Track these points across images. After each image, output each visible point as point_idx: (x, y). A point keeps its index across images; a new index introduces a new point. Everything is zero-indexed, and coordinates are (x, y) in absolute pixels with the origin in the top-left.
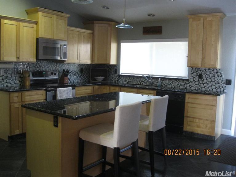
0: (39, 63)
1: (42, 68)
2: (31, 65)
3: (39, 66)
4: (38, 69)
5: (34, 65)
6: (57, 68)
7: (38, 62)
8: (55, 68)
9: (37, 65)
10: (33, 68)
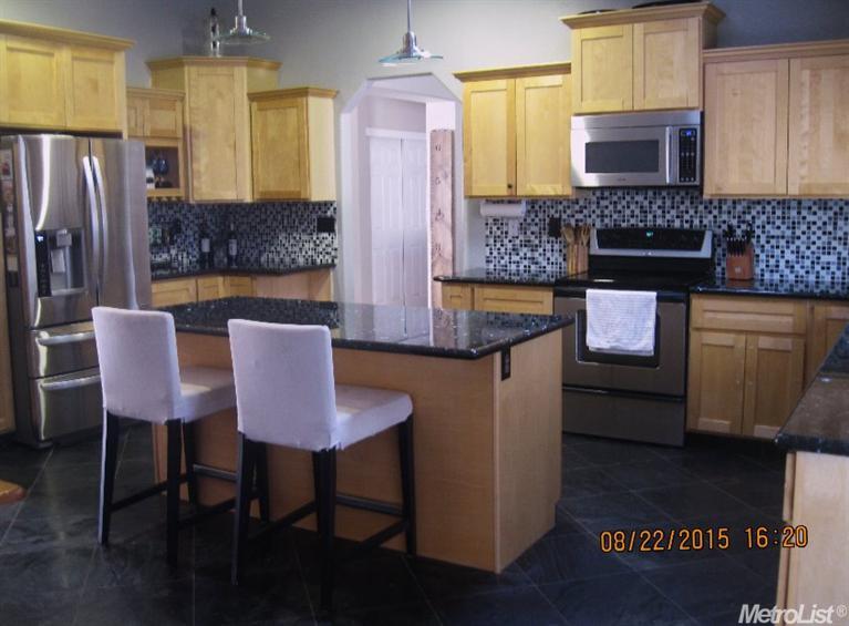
0: (637, 198)
1: (650, 217)
2: (607, 207)
3: (637, 212)
4: (633, 221)
5: (619, 207)
6: (725, 217)
7: (633, 198)
8: (711, 217)
9: (628, 207)
10: (615, 216)
